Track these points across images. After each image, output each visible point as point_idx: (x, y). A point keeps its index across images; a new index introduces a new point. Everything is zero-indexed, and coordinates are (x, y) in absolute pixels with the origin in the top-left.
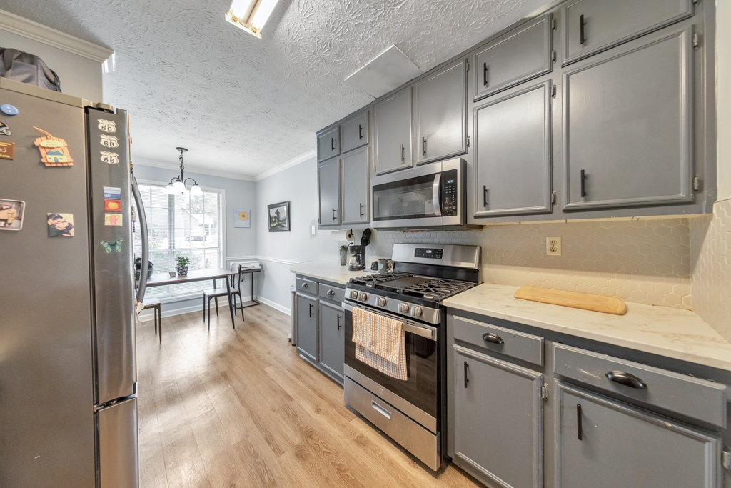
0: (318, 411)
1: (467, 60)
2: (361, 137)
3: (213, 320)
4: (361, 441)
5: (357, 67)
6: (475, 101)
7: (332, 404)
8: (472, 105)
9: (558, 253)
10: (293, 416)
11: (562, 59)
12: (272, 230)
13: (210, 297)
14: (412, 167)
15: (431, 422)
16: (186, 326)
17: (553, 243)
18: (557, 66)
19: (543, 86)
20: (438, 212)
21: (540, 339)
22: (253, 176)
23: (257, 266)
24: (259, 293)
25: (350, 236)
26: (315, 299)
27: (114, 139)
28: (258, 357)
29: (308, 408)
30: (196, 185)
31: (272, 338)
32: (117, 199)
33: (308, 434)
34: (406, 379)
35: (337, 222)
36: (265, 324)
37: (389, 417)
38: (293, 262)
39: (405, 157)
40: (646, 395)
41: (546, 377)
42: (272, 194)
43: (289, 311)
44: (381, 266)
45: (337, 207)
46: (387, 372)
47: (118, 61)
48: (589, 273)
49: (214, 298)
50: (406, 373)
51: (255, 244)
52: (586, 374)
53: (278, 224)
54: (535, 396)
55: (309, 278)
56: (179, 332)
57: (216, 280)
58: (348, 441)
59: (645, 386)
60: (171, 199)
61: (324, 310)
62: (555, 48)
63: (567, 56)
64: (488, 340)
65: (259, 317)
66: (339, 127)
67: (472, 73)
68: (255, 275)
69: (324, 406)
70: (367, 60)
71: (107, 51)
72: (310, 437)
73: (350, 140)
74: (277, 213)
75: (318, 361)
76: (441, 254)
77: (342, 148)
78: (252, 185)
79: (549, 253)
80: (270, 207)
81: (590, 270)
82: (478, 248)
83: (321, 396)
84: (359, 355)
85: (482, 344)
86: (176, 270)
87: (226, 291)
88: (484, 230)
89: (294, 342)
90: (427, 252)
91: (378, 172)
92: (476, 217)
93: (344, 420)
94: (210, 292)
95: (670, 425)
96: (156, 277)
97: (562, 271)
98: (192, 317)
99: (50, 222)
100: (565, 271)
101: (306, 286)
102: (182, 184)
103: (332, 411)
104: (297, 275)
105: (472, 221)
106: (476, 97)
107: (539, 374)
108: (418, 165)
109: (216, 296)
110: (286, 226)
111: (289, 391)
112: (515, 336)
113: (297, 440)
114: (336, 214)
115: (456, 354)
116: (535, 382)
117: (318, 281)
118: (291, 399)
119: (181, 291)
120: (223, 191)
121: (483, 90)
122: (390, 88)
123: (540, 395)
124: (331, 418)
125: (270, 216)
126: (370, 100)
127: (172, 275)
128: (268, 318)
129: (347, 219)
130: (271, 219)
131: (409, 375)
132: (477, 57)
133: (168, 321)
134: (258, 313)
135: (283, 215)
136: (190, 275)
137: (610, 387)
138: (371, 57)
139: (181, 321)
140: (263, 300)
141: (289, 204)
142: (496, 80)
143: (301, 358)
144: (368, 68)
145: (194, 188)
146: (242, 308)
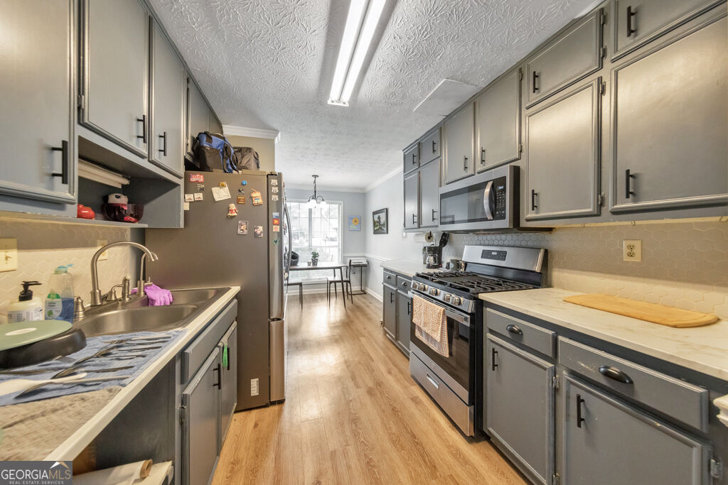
0: (390, 372)
1: (520, 70)
2: (434, 151)
3: (333, 300)
4: (415, 400)
5: (420, 101)
6: (528, 108)
7: (401, 372)
8: (525, 112)
9: (637, 259)
10: (371, 371)
11: (611, 55)
12: (376, 232)
13: (331, 282)
14: (473, 175)
15: (465, 394)
16: (317, 302)
17: (631, 247)
18: (607, 62)
19: (592, 85)
20: (490, 217)
21: (551, 332)
22: (363, 189)
23: (365, 262)
24: (366, 285)
25: (429, 238)
26: (395, 289)
27: (277, 188)
28: (357, 330)
29: (383, 369)
30: (323, 200)
31: (369, 319)
32: (277, 218)
33: (379, 384)
34: (447, 356)
35: (416, 225)
36: (366, 308)
37: (437, 387)
38: (385, 259)
39: (468, 166)
40: (633, 391)
41: (557, 369)
42: (376, 204)
43: (380, 298)
44: (452, 265)
45: (416, 214)
46: (435, 349)
47: (282, 135)
48: (678, 283)
49: (333, 284)
50: (448, 351)
51: (364, 244)
52: (584, 367)
53: (381, 227)
54: (547, 384)
55: (391, 272)
56: (313, 304)
57: (336, 270)
58: (406, 397)
59: (631, 382)
60: (310, 211)
61: (401, 298)
62: (605, 44)
63: (616, 50)
64: (512, 331)
65: (364, 303)
66: (419, 145)
67: (525, 81)
68: (363, 269)
69: (395, 370)
70: (426, 95)
71: (276, 131)
72: (380, 386)
73: (427, 155)
74: (379, 218)
75: (397, 339)
76: (505, 257)
77: (421, 161)
78: (361, 195)
79: (626, 259)
80: (374, 213)
81: (679, 280)
82: (542, 251)
83: (395, 365)
84: (417, 334)
85: (507, 334)
86: (311, 261)
87: (340, 279)
88: (553, 233)
89: (383, 324)
90: (493, 253)
91: (447, 181)
92: (528, 220)
93: (407, 383)
94: (331, 278)
95: (659, 425)
96: (301, 264)
97: (643, 279)
98: (320, 296)
99: (256, 230)
100: (647, 280)
101: (389, 277)
102: (314, 201)
103: (400, 376)
104: (385, 269)
105: (523, 224)
106: (527, 105)
107: (551, 365)
108: (479, 173)
109: (335, 282)
110: (385, 229)
111: (373, 355)
112: (531, 328)
113: (371, 384)
114: (416, 219)
115: (488, 342)
116: (547, 372)
117: (398, 274)
118: (373, 361)
119: (316, 276)
120: (342, 202)
121: (535, 97)
122: (455, 107)
123: (551, 384)
124: (398, 380)
125: (374, 221)
126: (441, 118)
127: (309, 264)
128: (370, 305)
129: (424, 223)
130: (374, 222)
131: (451, 354)
132: (529, 65)
133: (307, 297)
134: (364, 300)
135: (383, 220)
136: (319, 265)
137: (603, 381)
138: (429, 92)
139: (315, 298)
140: (369, 291)
141: (387, 210)
142: (547, 85)
143: (387, 337)
144: (430, 99)
145: (322, 202)
146: (351, 295)
